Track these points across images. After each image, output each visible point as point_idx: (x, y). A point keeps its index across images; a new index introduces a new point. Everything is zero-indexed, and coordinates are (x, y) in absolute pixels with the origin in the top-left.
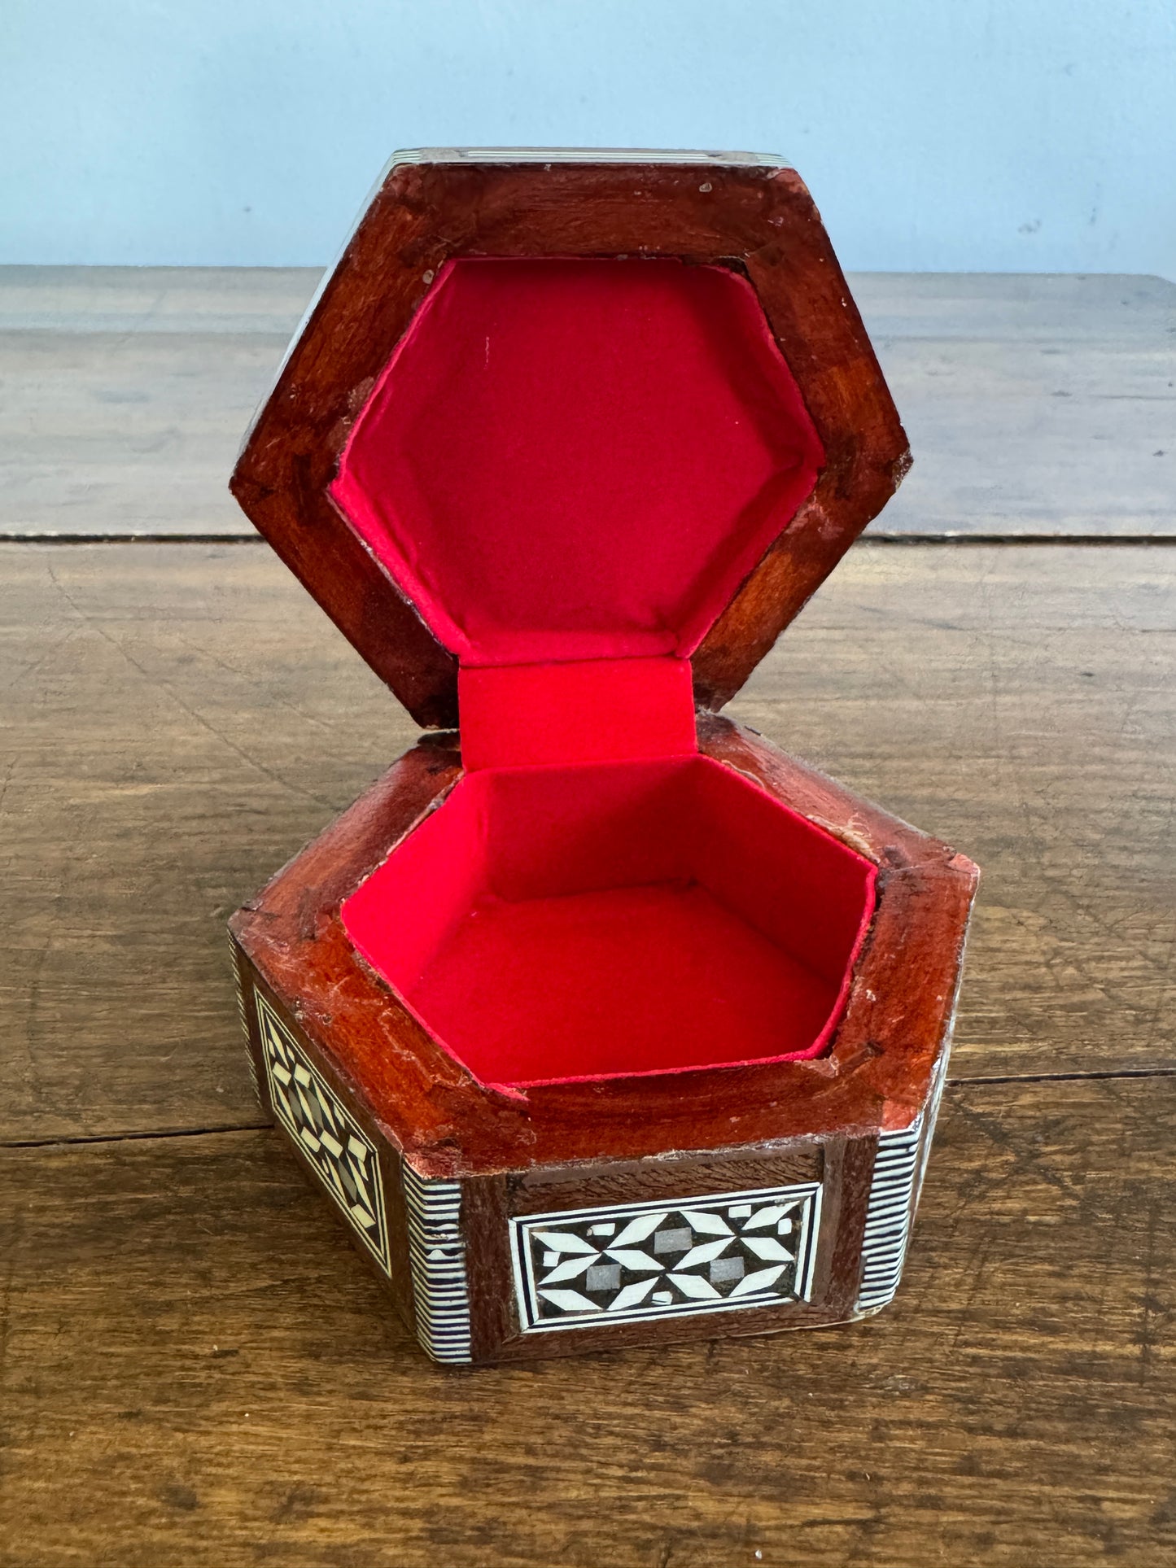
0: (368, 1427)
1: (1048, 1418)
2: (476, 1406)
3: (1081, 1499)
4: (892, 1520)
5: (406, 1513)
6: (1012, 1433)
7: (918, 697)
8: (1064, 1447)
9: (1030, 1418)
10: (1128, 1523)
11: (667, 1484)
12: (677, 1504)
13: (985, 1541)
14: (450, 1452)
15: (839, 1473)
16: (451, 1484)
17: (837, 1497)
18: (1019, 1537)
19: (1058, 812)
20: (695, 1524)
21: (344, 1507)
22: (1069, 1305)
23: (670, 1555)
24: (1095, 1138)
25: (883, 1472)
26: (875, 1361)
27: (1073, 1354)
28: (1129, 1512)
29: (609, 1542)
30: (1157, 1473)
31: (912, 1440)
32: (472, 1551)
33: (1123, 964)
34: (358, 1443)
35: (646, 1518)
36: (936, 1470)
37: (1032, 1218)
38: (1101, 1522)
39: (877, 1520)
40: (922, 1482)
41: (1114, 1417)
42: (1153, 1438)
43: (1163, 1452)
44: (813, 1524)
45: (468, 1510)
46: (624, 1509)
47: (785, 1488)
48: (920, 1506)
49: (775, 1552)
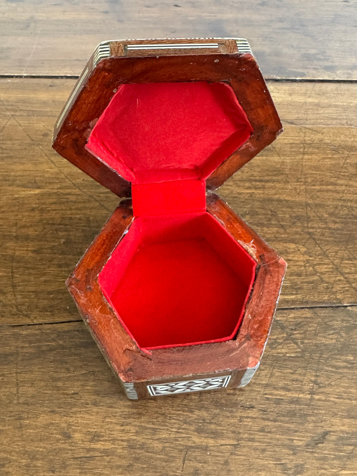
0: (112, 416)
1: (284, 416)
2: (140, 410)
3: (289, 439)
4: (241, 444)
5: (122, 441)
6: (275, 421)
7: (279, 155)
8: (287, 425)
9: (279, 416)
10: (299, 446)
11: (187, 434)
12: (189, 439)
13: (264, 451)
14: (133, 424)
15: (230, 431)
16: (133, 433)
17: (229, 438)
18: (272, 450)
19: (317, 205)
20: (193, 445)
21: (107, 438)
22: (294, 382)
23: (187, 453)
24: (309, 329)
25: (241, 431)
26: (242, 399)
27: (293, 398)
28: (300, 443)
29: (172, 449)
30: (308, 432)
31: (249, 422)
32: (139, 451)
33: (326, 266)
34: (110, 421)
35: (181, 443)
36: (254, 431)
37: (288, 355)
38: (293, 446)
39: (238, 444)
40: (250, 434)
41: (301, 416)
42: (310, 423)
43: (312, 426)
44: (222, 445)
45: (138, 440)
46: (176, 440)
47: (216, 435)
48: (249, 441)
49: (213, 453)
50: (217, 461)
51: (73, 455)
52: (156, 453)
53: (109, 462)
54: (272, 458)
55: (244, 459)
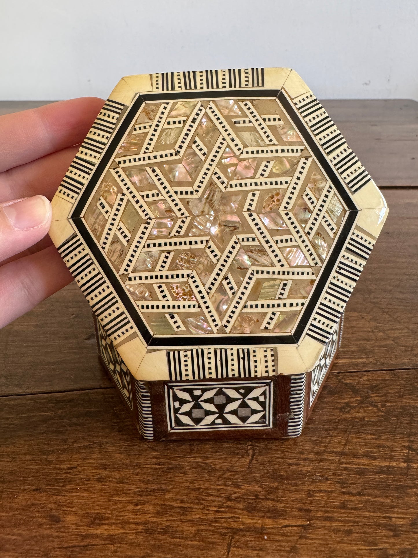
0: (123, 493)
1: (373, 489)
2: (163, 486)
3: (385, 517)
4: (315, 525)
5: (137, 524)
6: (359, 494)
8: (378, 499)
9: (366, 489)
10: (402, 526)
11: (231, 513)
12: (236, 520)
13: (349, 532)
14: (153, 502)
15: (296, 509)
16: (153, 513)
17: (294, 517)
18: (361, 531)
19: (376, 280)
20: (242, 527)
21: (114, 521)
22: (380, 449)
23: (233, 538)
24: (390, 391)
25: (312, 508)
26: (309, 469)
27: (382, 467)
28: (402, 522)
29: (211, 533)
30: (412, 508)
31: (322, 497)
32: (160, 537)
33: (400, 331)
34: (120, 499)
35: (225, 525)
36: (331, 508)
37: (366, 419)
38: (392, 525)
39: (309, 525)
40: (325, 512)
41: (397, 488)
42: (411, 496)
43: (415, 501)
44: (286, 526)
45: (159, 523)
46: (217, 522)
47: (276, 514)
48: (325, 520)
49: (272, 537)
50: (279, 548)
51: (60, 544)
52: (186, 539)
53: (115, 552)
54: (364, 541)
55: (320, 544)
